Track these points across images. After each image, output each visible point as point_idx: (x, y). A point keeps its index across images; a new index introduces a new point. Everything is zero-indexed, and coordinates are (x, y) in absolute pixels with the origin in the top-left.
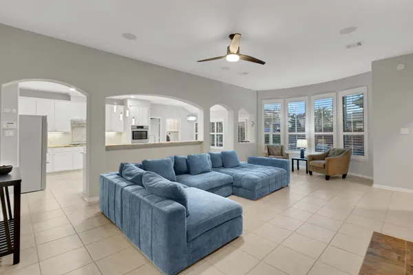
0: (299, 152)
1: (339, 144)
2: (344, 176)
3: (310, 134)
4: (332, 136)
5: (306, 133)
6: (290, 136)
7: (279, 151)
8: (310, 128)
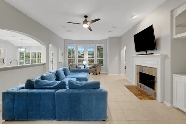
0: (84, 66)
1: (96, 62)
2: (99, 73)
3: (86, 59)
4: (93, 60)
5: (85, 59)
6: (78, 60)
7: (76, 67)
8: (86, 57)
